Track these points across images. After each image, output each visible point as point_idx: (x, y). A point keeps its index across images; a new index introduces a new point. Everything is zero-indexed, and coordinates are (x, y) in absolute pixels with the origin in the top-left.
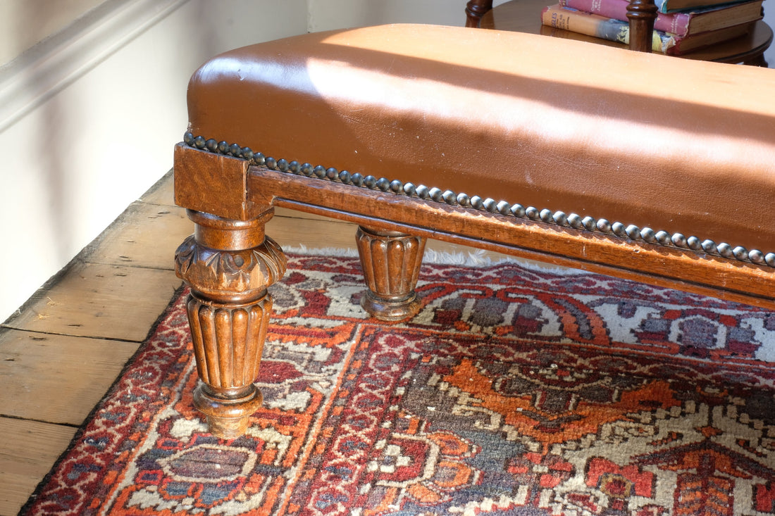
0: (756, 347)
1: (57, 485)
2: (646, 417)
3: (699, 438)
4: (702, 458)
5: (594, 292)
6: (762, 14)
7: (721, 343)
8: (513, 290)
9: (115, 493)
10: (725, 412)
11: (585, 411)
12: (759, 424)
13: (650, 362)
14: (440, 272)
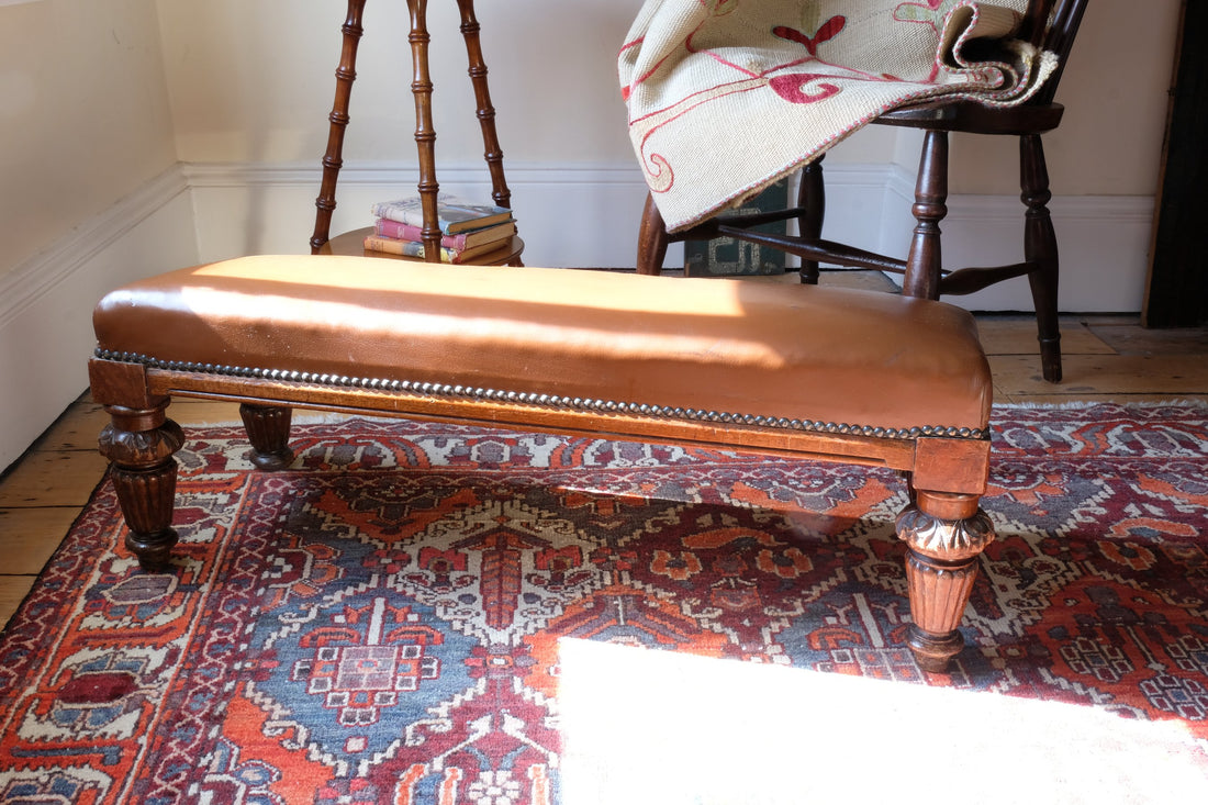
0: (530, 458)
1: (21, 621)
2: (458, 515)
3: (495, 525)
4: (498, 538)
5: (417, 432)
6: (516, 231)
7: (507, 457)
8: (360, 437)
9: (70, 620)
10: (512, 505)
11: (415, 515)
12: (535, 511)
13: (459, 477)
14: (307, 430)
